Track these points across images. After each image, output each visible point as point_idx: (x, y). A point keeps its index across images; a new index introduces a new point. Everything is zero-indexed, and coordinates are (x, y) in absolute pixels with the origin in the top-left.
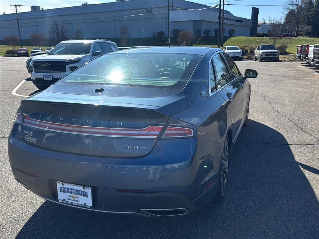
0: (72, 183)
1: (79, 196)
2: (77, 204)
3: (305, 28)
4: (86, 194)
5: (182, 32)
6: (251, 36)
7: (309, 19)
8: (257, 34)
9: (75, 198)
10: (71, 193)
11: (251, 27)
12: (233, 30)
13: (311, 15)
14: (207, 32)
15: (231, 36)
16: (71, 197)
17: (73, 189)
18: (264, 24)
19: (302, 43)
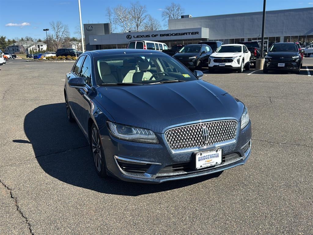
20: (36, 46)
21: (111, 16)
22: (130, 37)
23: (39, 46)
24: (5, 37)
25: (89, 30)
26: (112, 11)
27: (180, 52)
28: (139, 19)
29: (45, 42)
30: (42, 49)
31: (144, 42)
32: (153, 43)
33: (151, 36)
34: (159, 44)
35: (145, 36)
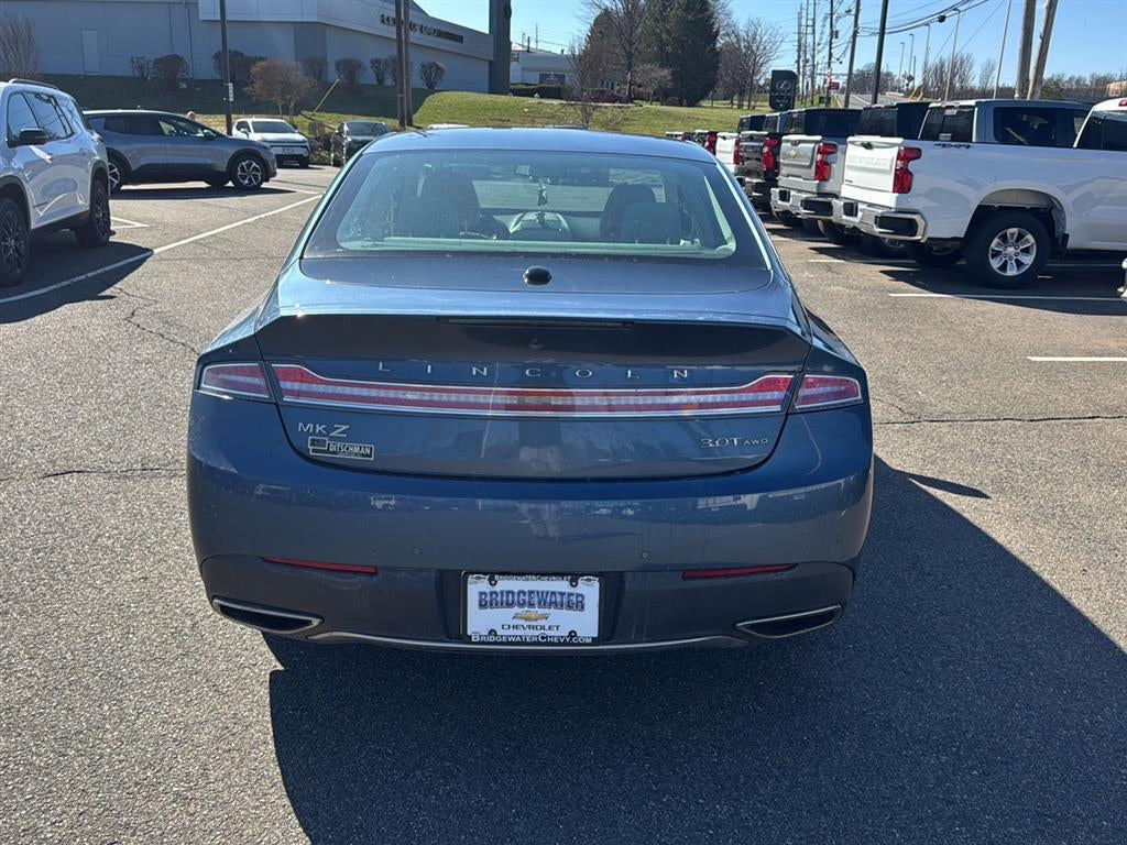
0: (529, 574)
1: (552, 611)
2: (543, 638)
3: (654, 75)
4: (578, 602)
5: (263, 64)
6: (492, 92)
7: (662, 44)
8: (512, 87)
9: (536, 620)
10: (521, 605)
11: (490, 62)
12: (438, 68)
13: (669, 33)
14: (350, 68)
15: (432, 88)
16: (522, 618)
17: (531, 592)
18: (528, 51)
19: (661, 123)
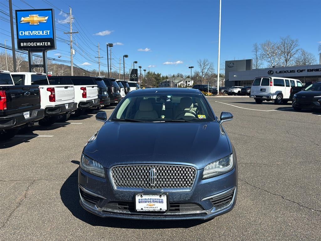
20: (184, 82)
21: (258, 52)
22: (272, 72)
23: (186, 82)
24: (161, 74)
25: (230, 67)
26: (260, 47)
27: (305, 90)
28: (289, 54)
29: (192, 78)
30: (189, 84)
31: (271, 78)
32: (283, 80)
33: (296, 71)
34: (290, 80)
35: (289, 72)
